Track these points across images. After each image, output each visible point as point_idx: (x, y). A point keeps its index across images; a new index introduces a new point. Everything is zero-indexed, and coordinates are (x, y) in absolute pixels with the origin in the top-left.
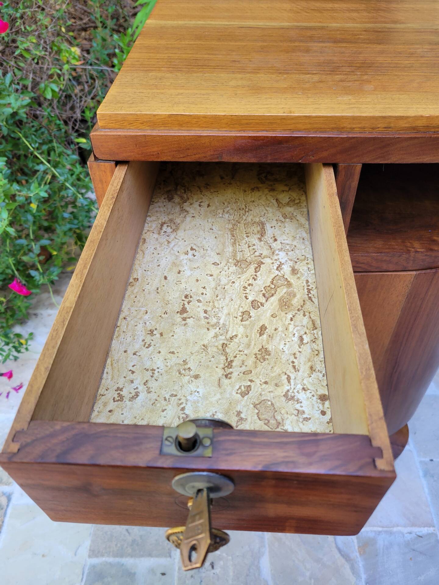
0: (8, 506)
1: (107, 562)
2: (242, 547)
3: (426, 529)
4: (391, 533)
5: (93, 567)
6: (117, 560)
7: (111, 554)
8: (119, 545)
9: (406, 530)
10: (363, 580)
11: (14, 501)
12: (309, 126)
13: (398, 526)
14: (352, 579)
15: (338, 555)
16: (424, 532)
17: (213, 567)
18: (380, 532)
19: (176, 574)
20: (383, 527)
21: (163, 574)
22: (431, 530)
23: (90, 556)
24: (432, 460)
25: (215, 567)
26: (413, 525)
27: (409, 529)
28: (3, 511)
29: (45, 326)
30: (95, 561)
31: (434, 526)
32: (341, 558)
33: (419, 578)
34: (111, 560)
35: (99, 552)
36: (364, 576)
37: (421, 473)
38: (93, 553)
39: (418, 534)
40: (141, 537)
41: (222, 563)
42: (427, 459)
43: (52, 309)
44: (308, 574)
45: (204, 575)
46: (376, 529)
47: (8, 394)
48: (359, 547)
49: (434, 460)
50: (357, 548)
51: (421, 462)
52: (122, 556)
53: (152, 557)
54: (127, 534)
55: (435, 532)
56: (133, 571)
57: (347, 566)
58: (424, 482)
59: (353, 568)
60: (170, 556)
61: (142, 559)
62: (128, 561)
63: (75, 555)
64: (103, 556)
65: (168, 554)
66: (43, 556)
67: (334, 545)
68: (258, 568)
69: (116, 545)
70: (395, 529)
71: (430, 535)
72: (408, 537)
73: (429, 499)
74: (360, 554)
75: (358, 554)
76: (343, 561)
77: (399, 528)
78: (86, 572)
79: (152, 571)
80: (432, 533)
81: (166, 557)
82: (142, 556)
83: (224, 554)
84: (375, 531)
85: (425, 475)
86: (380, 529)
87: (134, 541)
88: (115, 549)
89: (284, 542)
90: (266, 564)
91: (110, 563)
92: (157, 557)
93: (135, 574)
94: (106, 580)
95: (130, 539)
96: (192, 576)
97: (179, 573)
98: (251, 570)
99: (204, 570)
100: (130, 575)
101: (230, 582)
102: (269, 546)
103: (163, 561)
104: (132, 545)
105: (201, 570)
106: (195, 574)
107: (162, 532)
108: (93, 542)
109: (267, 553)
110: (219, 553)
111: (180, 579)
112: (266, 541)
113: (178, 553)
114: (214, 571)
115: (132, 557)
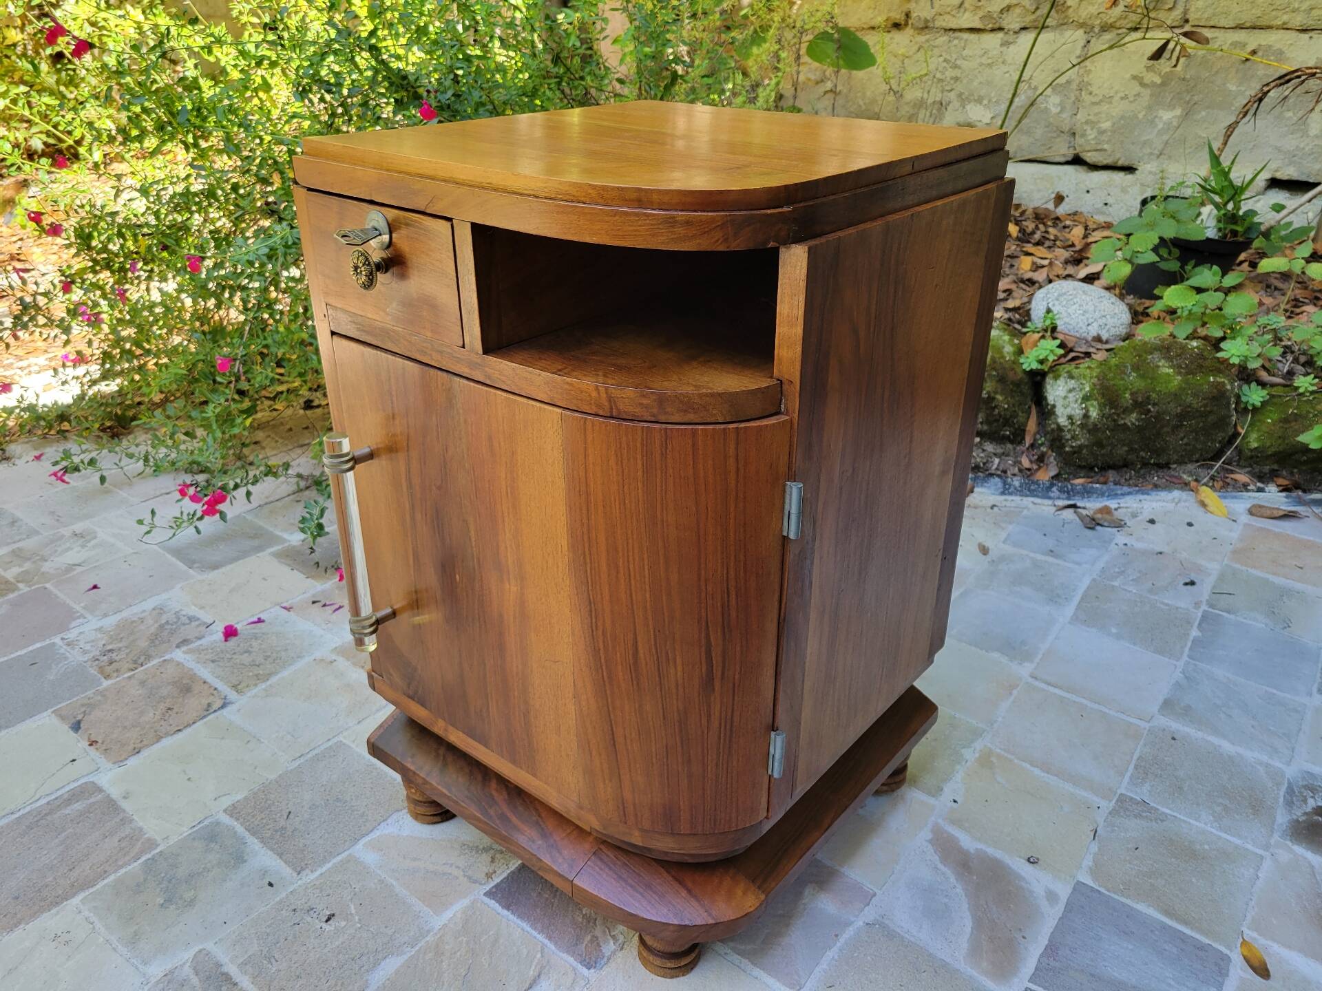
0: (215, 711)
1: (234, 829)
2: (386, 926)
5: (218, 823)
6: (247, 834)
7: (247, 824)
8: (264, 821)
11: (224, 712)
17: (327, 921)
19: (284, 895)
21: (271, 885)
23: (225, 811)
25: (331, 922)
28: (206, 713)
30: (226, 819)
34: (240, 829)
35: (239, 813)
38: (233, 811)
40: (295, 830)
41: (343, 924)
45: (309, 919)
47: (340, 607)
52: (253, 834)
53: (281, 858)
54: (285, 817)
56: (246, 858)
60: (299, 873)
61: (270, 853)
62: (254, 843)
63: (215, 799)
64: (237, 819)
65: (299, 869)
66: (189, 779)
68: (376, 964)
69: (262, 819)
78: (206, 822)
79: (265, 872)
81: (294, 869)
82: (272, 849)
83: (357, 918)
87: (283, 828)
88: (256, 823)
89: (442, 961)
90: (390, 966)
91: (235, 833)
92: (286, 862)
93: (246, 861)
94: (212, 845)
95: (282, 823)
96: (294, 910)
97: (287, 896)
98: (364, 958)
99: (315, 915)
100: (239, 859)
101: (326, 950)
102: (419, 951)
103: (287, 871)
104: (276, 831)
105: (312, 912)
106: (301, 910)
107: (321, 842)
108: (246, 798)
109: (406, 957)
110: (353, 912)
111: (281, 902)
112: (422, 943)
113: (310, 877)
114: (324, 925)
115: (262, 842)
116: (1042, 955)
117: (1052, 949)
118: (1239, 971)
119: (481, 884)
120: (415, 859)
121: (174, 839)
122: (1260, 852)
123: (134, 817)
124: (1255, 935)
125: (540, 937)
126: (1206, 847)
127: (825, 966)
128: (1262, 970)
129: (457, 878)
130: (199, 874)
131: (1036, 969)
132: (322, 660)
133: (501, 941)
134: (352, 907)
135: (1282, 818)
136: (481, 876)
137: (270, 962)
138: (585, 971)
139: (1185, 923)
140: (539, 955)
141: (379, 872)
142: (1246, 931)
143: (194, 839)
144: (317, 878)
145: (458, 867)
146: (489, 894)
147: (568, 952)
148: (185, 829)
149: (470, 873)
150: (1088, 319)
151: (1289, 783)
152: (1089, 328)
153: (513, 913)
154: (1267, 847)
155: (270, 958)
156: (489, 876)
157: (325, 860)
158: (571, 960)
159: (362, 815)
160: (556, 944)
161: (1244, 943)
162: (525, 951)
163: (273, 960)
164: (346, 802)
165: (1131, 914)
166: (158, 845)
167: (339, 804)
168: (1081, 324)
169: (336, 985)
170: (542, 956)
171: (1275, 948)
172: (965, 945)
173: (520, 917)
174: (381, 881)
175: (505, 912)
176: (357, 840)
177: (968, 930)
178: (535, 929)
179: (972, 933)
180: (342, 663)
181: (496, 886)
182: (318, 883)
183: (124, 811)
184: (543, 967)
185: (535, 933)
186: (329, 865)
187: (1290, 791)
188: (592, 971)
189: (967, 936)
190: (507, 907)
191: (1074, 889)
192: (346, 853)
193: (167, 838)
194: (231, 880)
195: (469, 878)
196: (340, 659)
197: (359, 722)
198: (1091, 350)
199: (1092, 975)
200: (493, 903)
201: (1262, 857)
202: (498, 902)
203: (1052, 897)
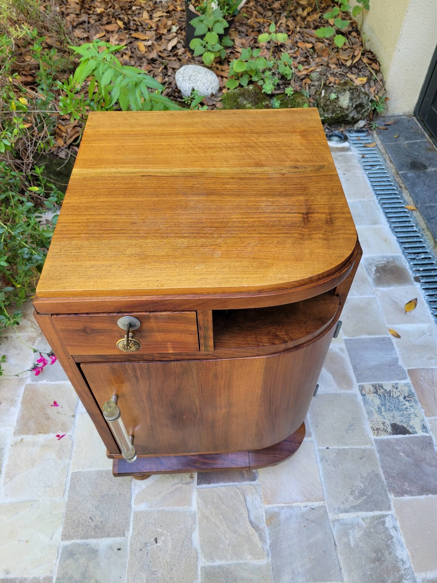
1: (76, 543)
2: (179, 525)
3: (318, 502)
4: (291, 507)
5: (66, 547)
6: (84, 541)
7: (79, 537)
8: (84, 530)
9: (302, 505)
10: (268, 544)
12: (174, 293)
13: (297, 502)
14: (260, 544)
15: (250, 527)
16: (316, 505)
17: (156, 542)
18: (283, 507)
19: (129, 549)
20: (285, 503)
21: (119, 549)
22: (322, 503)
23: (62, 540)
24: (328, 448)
25: (158, 541)
26: (309, 500)
27: (305, 504)
29: (15, 347)
30: (67, 543)
31: (324, 501)
32: (252, 529)
33: (309, 541)
34: (79, 541)
35: (69, 536)
36: (268, 542)
37: (319, 460)
38: (65, 537)
39: (311, 507)
40: (102, 522)
41: (163, 538)
42: (325, 448)
43: (20, 332)
44: (227, 542)
45: (149, 548)
46: (280, 505)
48: (266, 520)
49: (330, 448)
50: (265, 520)
51: (319, 450)
52: (87, 538)
53: (110, 537)
54: (91, 521)
55: (324, 505)
57: (256, 535)
58: (320, 466)
59: (261, 537)
60: (124, 536)
61: (103, 539)
62: (92, 542)
63: (51, 539)
64: (72, 539)
65: (122, 535)
66: (27, 542)
67: (247, 519)
68: (191, 540)
69: (83, 530)
70: (295, 504)
71: (320, 507)
72: (304, 510)
73: (322, 479)
74: (267, 525)
75: (265, 525)
76: (253, 531)
77: (298, 503)
78: (60, 551)
79: (111, 547)
80: (322, 506)
81: (121, 536)
82: (103, 537)
83: (165, 532)
84: (279, 507)
85: (321, 461)
86: (284, 505)
87: (96, 526)
88: (82, 533)
89: (211, 520)
90: (196, 537)
91: (78, 544)
92: (114, 537)
93: (97, 550)
94: (76, 557)
95: (93, 524)
96: (140, 550)
97: (131, 548)
98: (185, 542)
99: (149, 544)
100: (94, 552)
101: (169, 552)
102: (199, 523)
103: (118, 539)
104: (94, 529)
105: (147, 545)
106: (143, 547)
107: (117, 518)
108: (64, 528)
109: (197, 529)
110: (161, 531)
111: (131, 552)
112: (197, 519)
113: (130, 533)
114: (157, 545)
115: (95, 538)
116: (354, 372)
117: (355, 368)
118: (394, 340)
119: (192, 482)
120: (160, 493)
121: (56, 569)
122: (373, 296)
123: (24, 576)
124: (390, 326)
125: (231, 484)
126: (362, 304)
127: (310, 421)
128: (398, 336)
129: (182, 487)
130: (86, 571)
131: (356, 377)
132: (16, 443)
133: (222, 496)
134: (159, 530)
135: (370, 280)
136: (189, 480)
137: (155, 574)
138: (254, 483)
139: (374, 334)
140: (238, 490)
141: (152, 509)
142: (387, 326)
143: (64, 561)
144: (133, 532)
145: (178, 483)
146: (199, 483)
147: (243, 481)
148: (54, 561)
149: (184, 482)
150: (206, 87)
151: (365, 266)
152: (208, 91)
153: (214, 483)
154: (374, 294)
155: (153, 573)
156: (192, 477)
157: (128, 524)
158: (247, 483)
159: (120, 494)
160: (237, 481)
161: (389, 330)
162: (233, 493)
163: (155, 573)
164: (107, 495)
165: (362, 341)
166: (52, 577)
167: (106, 498)
168: (205, 91)
169: (186, 559)
170: (239, 490)
171: (396, 326)
172: (335, 384)
173: (217, 482)
174: (158, 512)
175: (211, 485)
176: (130, 506)
177: (332, 378)
178: (226, 482)
179: (334, 379)
180: (28, 438)
181: (198, 479)
182: (136, 533)
183: (16, 579)
184: (243, 493)
185: (227, 484)
186: (131, 523)
187: (367, 269)
188: (256, 480)
189: (333, 380)
190: (209, 483)
191: (345, 343)
192: (132, 513)
193: (51, 571)
194: (101, 562)
195: (186, 484)
196: (24, 436)
197: (70, 458)
198: (214, 103)
199: (369, 369)
200: (204, 486)
201: (375, 298)
202: (205, 484)
203: (342, 350)
